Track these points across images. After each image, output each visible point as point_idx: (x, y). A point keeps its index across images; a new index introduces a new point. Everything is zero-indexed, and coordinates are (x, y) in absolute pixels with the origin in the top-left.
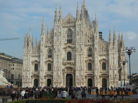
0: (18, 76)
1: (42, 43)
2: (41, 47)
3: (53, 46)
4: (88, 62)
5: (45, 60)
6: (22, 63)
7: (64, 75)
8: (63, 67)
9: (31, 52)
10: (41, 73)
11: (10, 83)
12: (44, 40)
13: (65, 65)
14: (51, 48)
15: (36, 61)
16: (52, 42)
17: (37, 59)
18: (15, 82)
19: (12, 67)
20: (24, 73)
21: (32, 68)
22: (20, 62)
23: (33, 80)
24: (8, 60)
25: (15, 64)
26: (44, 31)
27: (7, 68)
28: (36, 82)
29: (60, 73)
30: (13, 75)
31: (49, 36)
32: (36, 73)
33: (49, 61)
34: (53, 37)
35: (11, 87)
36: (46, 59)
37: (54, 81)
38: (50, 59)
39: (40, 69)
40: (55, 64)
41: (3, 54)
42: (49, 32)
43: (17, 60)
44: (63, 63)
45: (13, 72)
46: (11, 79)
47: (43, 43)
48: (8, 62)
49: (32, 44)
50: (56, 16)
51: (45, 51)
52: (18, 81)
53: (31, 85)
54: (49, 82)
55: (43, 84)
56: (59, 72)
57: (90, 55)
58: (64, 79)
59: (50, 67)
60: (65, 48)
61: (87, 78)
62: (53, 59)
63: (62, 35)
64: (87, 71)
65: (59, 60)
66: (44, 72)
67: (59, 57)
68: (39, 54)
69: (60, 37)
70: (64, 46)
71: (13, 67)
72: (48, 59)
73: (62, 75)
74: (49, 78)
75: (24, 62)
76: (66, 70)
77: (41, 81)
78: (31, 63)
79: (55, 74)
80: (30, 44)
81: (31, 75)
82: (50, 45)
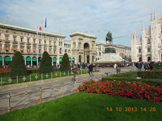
0: (129, 56)
1: (142, 35)
2: (142, 38)
3: (150, 37)
5: (145, 46)
6: (131, 49)
7: (159, 53)
8: (159, 49)
9: (136, 42)
10: (143, 53)
11: (124, 60)
12: (144, 34)
13: (160, 47)
14: (150, 38)
15: (140, 47)
16: (150, 34)
17: (140, 46)
18: (127, 60)
20: (132, 55)
21: (137, 51)
22: (130, 49)
23: (138, 58)
24: (123, 48)
25: (127, 50)
26: (144, 28)
27: (123, 52)
28: (141, 59)
30: (126, 56)
31: (148, 31)
32: (140, 54)
33: (148, 46)
34: (150, 31)
35: (125, 62)
36: (146, 45)
37: (153, 58)
38: (149, 45)
39: (142, 51)
40: (153, 48)
41: (120, 45)
42: (147, 28)
43: (128, 48)
44: (159, 47)
45: (126, 54)
46: (125, 58)
47: (144, 35)
48: (123, 49)
49: (136, 37)
50: (151, 17)
51: (145, 41)
52: (129, 59)
53: (137, 60)
54: (149, 59)
55: (145, 60)
56: (156, 52)
58: (160, 56)
59: (149, 50)
60: (159, 37)
62: (151, 44)
63: (157, 28)
65: (156, 45)
66: (145, 53)
67: (156, 43)
68: (141, 42)
69: (155, 30)
70: (159, 36)
71: (126, 52)
72: (147, 45)
73: (158, 54)
74: (149, 56)
76: (161, 50)
77: (143, 58)
78: (136, 48)
79: (153, 54)
80: (135, 37)
81: (137, 55)
82: (149, 36)
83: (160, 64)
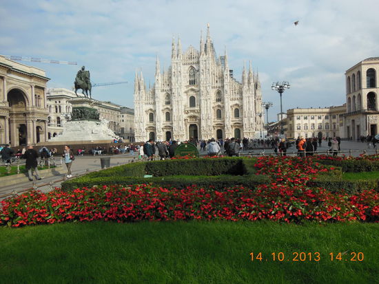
0: (129, 129)
1: (157, 86)
2: (156, 91)
3: (171, 90)
4: (217, 108)
5: (162, 108)
6: (133, 114)
7: (186, 126)
8: (185, 116)
9: (144, 98)
10: (157, 124)
11: (117, 137)
12: (160, 82)
13: (188, 113)
14: (169, 93)
15: (151, 110)
16: (170, 84)
17: (151, 107)
18: (126, 137)
19: (121, 118)
20: (136, 126)
21: (147, 118)
22: (131, 113)
23: (149, 133)
24: (116, 110)
25: (125, 115)
26: (159, 71)
27: (117, 120)
28: (153, 136)
29: (182, 124)
30: (123, 129)
31: (166, 77)
32: (151, 124)
33: (167, 108)
34: (170, 77)
35: (120, 141)
36: (163, 106)
37: (175, 133)
38: (169, 106)
39: (156, 119)
40: (175, 113)
41: (109, 103)
42: (165, 71)
43: (126, 110)
44: (185, 111)
45: (122, 125)
46: (121, 132)
47: (159, 86)
48: (116, 113)
49: (145, 88)
50: (173, 50)
51: (161, 97)
52: (130, 135)
53: (146, 139)
54: (169, 135)
55: (161, 137)
56: (180, 123)
57: (218, 100)
58: (186, 130)
59: (169, 116)
60: (186, 92)
61: (216, 129)
62: (171, 106)
63: (183, 75)
64: (216, 120)
65: (180, 107)
66: (162, 123)
67: (180, 103)
68: (154, 100)
69: (179, 78)
70: (186, 90)
71: (123, 118)
72: (165, 107)
73: (184, 126)
74: (168, 130)
75: (136, 112)
76: (188, 119)
77: (158, 134)
78: (144, 113)
79: (175, 125)
80: (142, 87)
81: (145, 127)
82: (168, 88)
83: (186, 146)
